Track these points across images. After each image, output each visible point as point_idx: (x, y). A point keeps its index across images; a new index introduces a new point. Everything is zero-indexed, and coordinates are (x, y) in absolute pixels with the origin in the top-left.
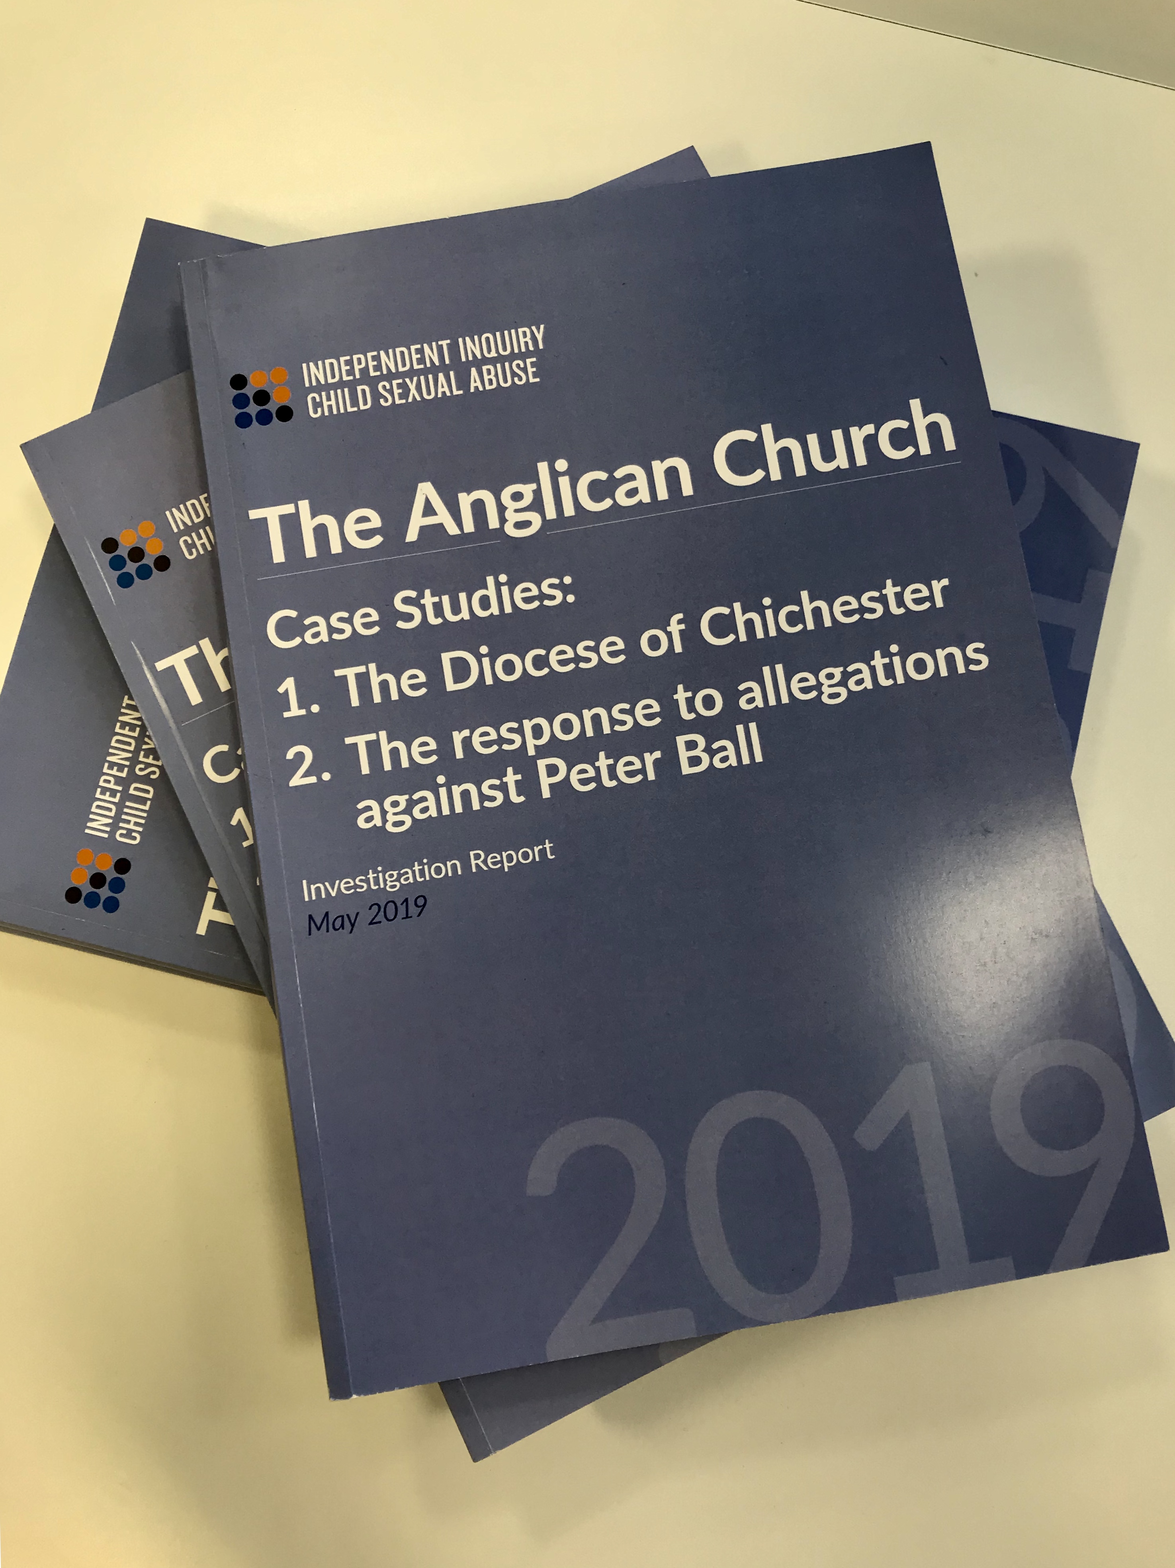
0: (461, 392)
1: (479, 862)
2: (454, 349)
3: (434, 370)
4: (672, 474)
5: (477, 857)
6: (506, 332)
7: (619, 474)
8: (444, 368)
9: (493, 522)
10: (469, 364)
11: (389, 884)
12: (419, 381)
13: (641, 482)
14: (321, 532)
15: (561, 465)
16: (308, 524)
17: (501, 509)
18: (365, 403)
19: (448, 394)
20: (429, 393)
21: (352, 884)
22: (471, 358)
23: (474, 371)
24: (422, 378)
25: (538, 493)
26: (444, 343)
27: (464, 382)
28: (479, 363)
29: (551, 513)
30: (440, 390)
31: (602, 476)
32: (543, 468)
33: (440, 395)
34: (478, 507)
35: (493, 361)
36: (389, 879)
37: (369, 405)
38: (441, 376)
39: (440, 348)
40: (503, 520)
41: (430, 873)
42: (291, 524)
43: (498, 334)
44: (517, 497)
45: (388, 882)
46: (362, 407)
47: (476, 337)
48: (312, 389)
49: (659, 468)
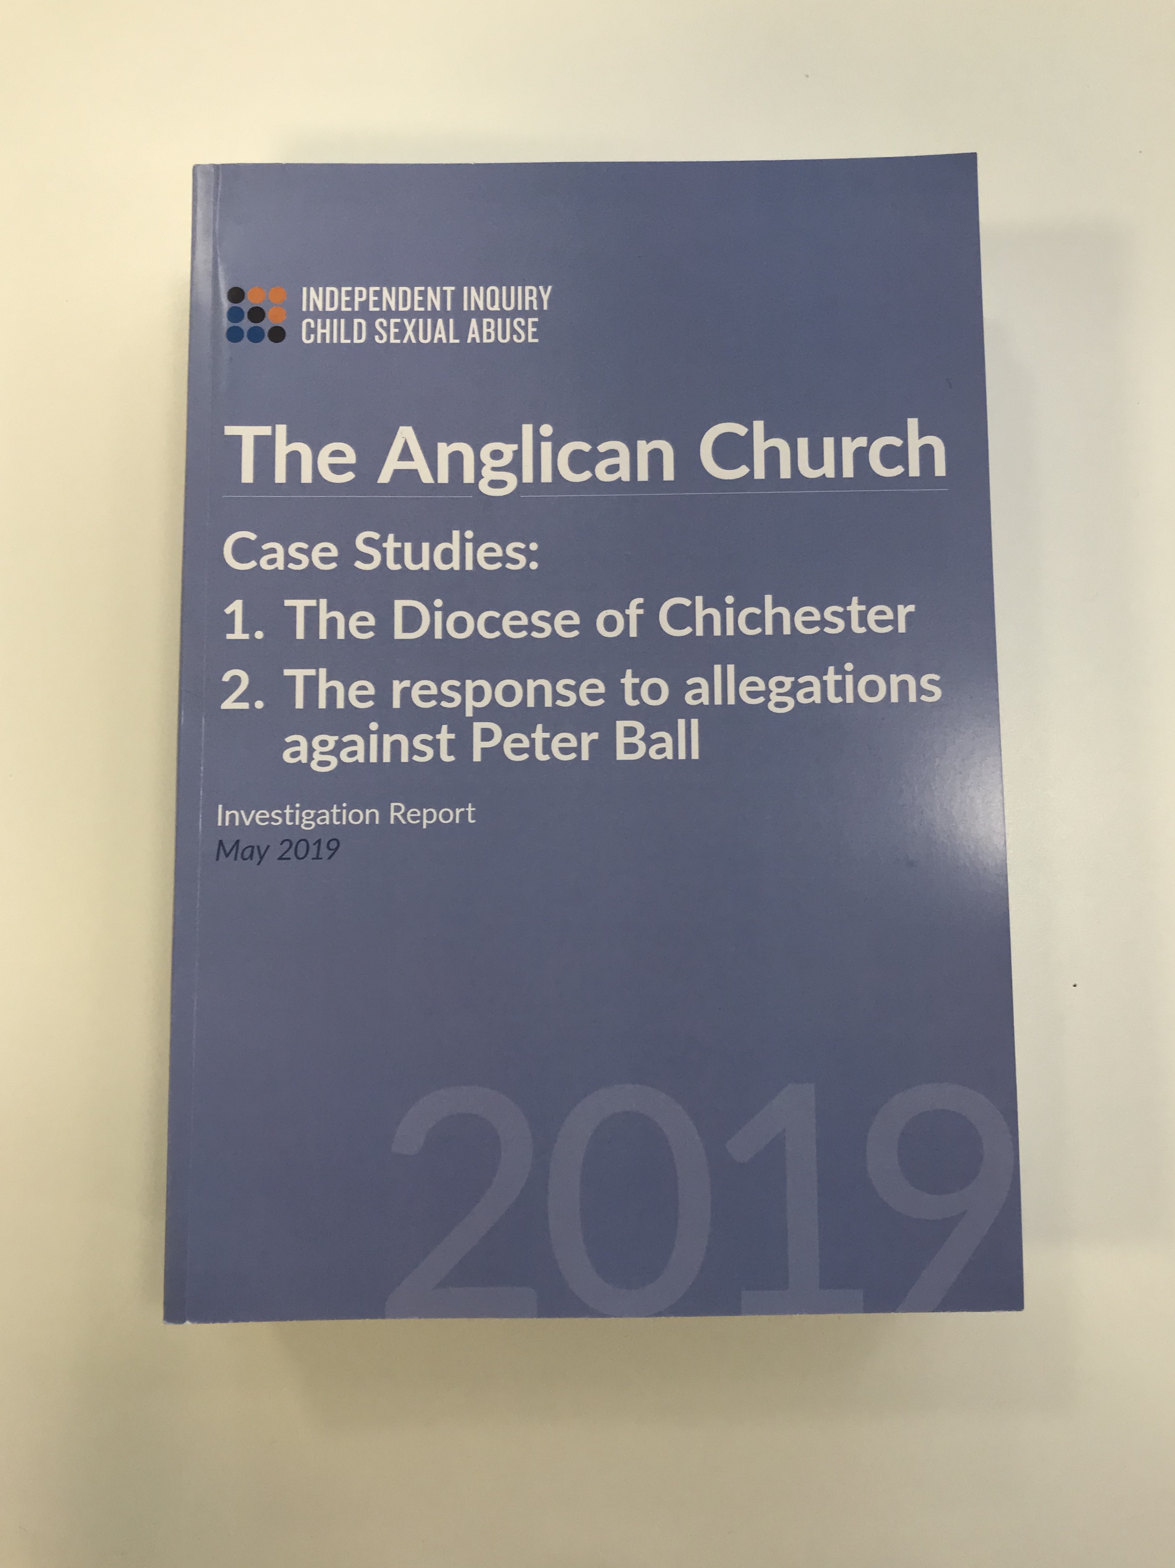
0: (457, 341)
1: (399, 815)
2: (457, 297)
3: (434, 315)
4: (656, 457)
5: (397, 809)
6: (513, 288)
7: (603, 448)
8: (444, 314)
9: (469, 477)
10: (470, 314)
11: (305, 822)
12: (417, 323)
13: (624, 460)
14: (294, 459)
15: (546, 430)
16: (282, 449)
17: (479, 465)
18: (360, 337)
19: (444, 341)
20: (425, 337)
21: (268, 816)
22: (473, 308)
23: (474, 322)
24: (421, 321)
25: (518, 454)
26: (449, 289)
27: (463, 331)
28: (480, 315)
29: (528, 477)
30: (437, 336)
31: (586, 447)
32: (527, 430)
33: (436, 341)
34: (456, 459)
35: (494, 315)
36: (306, 818)
37: (362, 341)
38: (440, 322)
39: (444, 293)
40: (478, 476)
41: (348, 817)
42: (265, 446)
43: (504, 288)
44: (497, 455)
45: (304, 821)
46: (356, 341)
47: (482, 288)
48: (308, 314)
49: (644, 448)
